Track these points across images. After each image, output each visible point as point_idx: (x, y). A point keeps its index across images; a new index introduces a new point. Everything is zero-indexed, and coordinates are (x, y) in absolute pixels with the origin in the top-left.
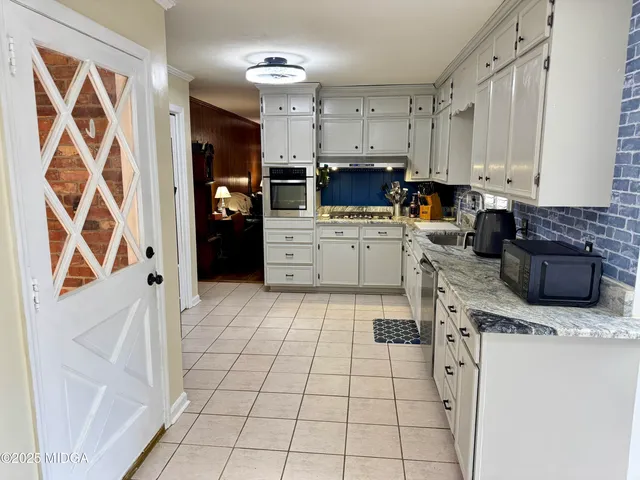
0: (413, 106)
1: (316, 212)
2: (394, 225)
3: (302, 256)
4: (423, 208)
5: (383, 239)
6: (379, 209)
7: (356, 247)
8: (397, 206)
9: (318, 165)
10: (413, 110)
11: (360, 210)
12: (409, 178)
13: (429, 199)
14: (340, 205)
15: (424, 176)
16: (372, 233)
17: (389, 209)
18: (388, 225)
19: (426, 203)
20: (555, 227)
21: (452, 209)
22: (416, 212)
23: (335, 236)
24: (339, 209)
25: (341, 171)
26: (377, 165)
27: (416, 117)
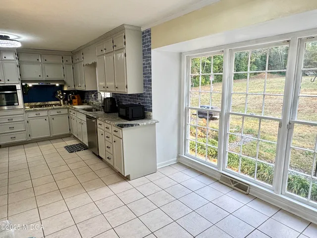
0: (64, 59)
1: (24, 106)
2: (63, 108)
3: (20, 127)
4: (74, 100)
5: (59, 114)
6: (53, 103)
7: (47, 119)
8: (62, 101)
9: (22, 84)
10: (64, 61)
11: (44, 104)
12: (65, 89)
13: (76, 97)
14: (33, 102)
15: (72, 88)
16: (54, 112)
17: (58, 102)
18: (61, 108)
19: (75, 99)
20: (129, 101)
21: (84, 100)
22: (71, 103)
23: (36, 116)
24: (33, 104)
25: (34, 86)
26: (52, 84)
27: (65, 64)
